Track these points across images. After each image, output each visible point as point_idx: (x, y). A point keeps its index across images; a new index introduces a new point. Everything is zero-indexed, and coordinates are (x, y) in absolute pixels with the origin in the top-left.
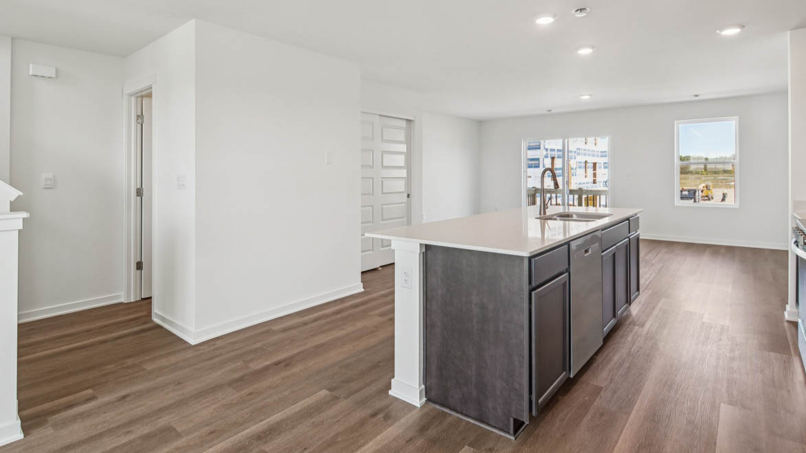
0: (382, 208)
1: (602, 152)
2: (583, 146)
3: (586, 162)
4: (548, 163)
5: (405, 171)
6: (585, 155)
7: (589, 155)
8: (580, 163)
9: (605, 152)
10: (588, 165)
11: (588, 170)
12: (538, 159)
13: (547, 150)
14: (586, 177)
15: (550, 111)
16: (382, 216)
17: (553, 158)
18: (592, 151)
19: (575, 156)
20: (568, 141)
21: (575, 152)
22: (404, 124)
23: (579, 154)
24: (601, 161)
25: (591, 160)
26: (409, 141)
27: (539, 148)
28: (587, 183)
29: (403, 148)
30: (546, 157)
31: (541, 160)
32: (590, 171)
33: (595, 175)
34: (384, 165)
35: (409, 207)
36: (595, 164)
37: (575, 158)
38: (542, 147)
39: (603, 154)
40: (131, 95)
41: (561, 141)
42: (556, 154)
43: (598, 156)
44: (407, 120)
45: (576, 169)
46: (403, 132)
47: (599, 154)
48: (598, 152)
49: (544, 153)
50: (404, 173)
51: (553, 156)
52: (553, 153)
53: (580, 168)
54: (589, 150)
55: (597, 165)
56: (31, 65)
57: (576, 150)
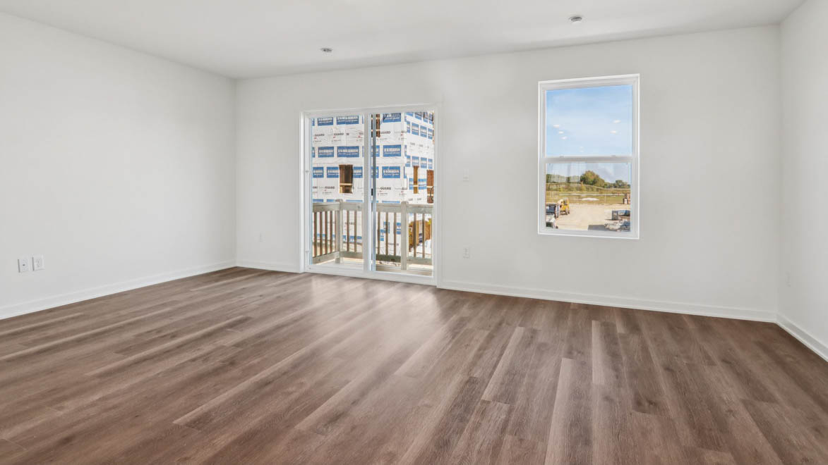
12: (398, 168)
38: (403, 153)
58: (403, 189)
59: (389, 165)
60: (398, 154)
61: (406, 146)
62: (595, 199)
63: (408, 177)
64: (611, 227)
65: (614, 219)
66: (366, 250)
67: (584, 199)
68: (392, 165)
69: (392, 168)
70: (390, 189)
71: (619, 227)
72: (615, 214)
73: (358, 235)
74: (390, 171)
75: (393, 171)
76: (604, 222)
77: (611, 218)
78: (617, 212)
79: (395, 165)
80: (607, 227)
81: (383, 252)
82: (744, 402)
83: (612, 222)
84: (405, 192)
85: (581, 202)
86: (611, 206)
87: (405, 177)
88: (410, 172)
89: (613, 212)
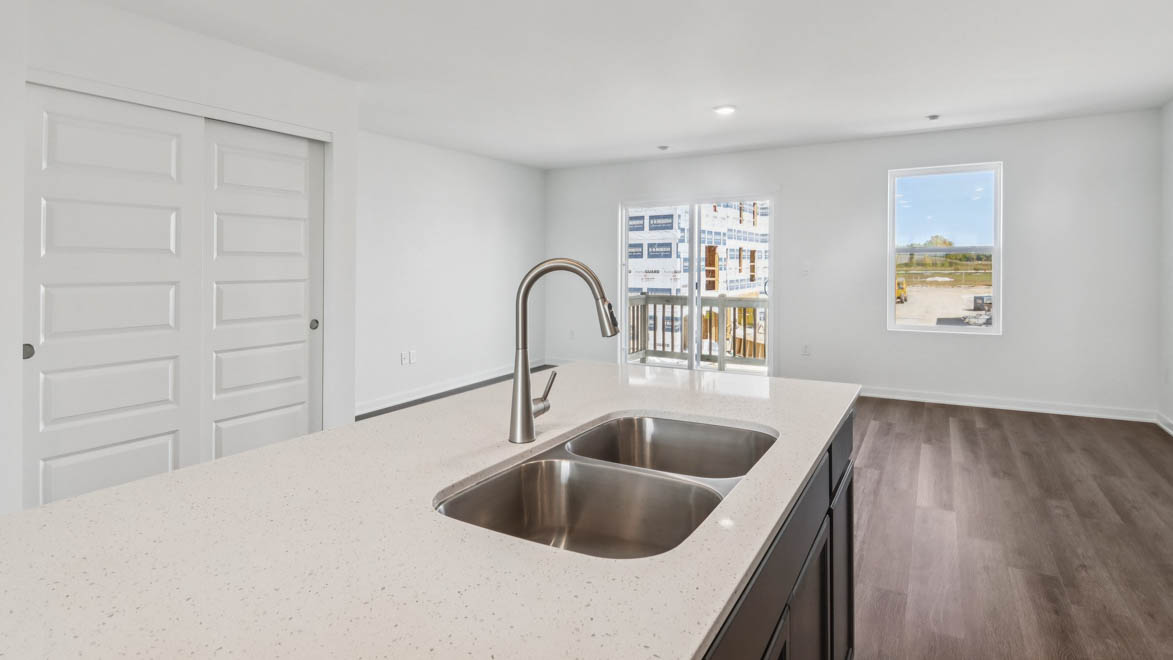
1: (763, 235)
2: (737, 226)
3: (740, 249)
6: (739, 239)
7: (745, 239)
8: (732, 250)
9: (766, 235)
10: (743, 254)
11: (743, 261)
12: (669, 245)
14: (740, 271)
15: (664, 148)
18: (750, 233)
19: (725, 240)
21: (724, 234)
23: (730, 238)
24: (760, 247)
25: (748, 246)
27: (671, 228)
28: (742, 280)
30: (682, 241)
31: (674, 247)
32: (746, 263)
33: (753, 269)
36: (753, 253)
37: (725, 244)
38: (675, 225)
39: (764, 239)
41: (688, 206)
43: (757, 241)
44: (311, 140)
47: (759, 238)
48: (757, 235)
49: (679, 234)
53: (732, 257)
54: (745, 232)
55: (756, 254)
57: (726, 231)
58: (676, 272)
59: (657, 242)
60: (670, 227)
61: (679, 216)
62: (947, 279)
63: (682, 256)
64: (973, 321)
65: (977, 308)
66: (691, 351)
67: (929, 279)
68: (661, 242)
69: (660, 245)
70: (658, 272)
71: (984, 321)
72: (980, 301)
73: (675, 315)
74: (657, 250)
75: (662, 249)
76: (961, 314)
77: (972, 308)
78: (982, 298)
79: (666, 242)
80: (967, 320)
81: (705, 352)
82: (1095, 477)
83: (975, 313)
84: (678, 276)
85: (924, 283)
86: (973, 289)
87: (678, 256)
88: (684, 249)
89: (976, 298)
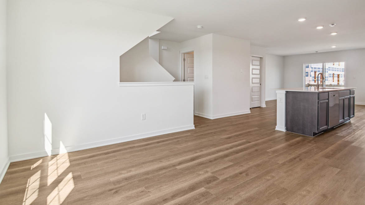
0: (252, 88)
2: (333, 66)
3: (333, 74)
4: (313, 74)
5: (259, 75)
6: (333, 70)
7: (335, 71)
8: (330, 74)
10: (334, 75)
11: (335, 78)
13: (312, 68)
14: (333, 81)
15: (317, 52)
16: (252, 91)
17: (315, 72)
18: (337, 69)
20: (325, 64)
22: (259, 59)
23: (329, 70)
24: (342, 73)
25: (336, 73)
26: (261, 65)
27: (308, 67)
29: (259, 67)
30: (312, 71)
31: (309, 73)
32: (336, 79)
33: (338, 81)
34: (253, 73)
35: (260, 88)
36: (338, 75)
37: (327, 72)
39: (343, 70)
40: (182, 53)
41: (322, 64)
42: (317, 70)
43: (340, 71)
44: (260, 58)
45: (328, 77)
46: (259, 62)
47: (341, 70)
48: (340, 69)
49: (311, 69)
50: (259, 76)
51: (315, 71)
52: (315, 69)
53: (330, 77)
54: (335, 68)
55: (340, 76)
56: (162, 47)
57: (328, 68)
